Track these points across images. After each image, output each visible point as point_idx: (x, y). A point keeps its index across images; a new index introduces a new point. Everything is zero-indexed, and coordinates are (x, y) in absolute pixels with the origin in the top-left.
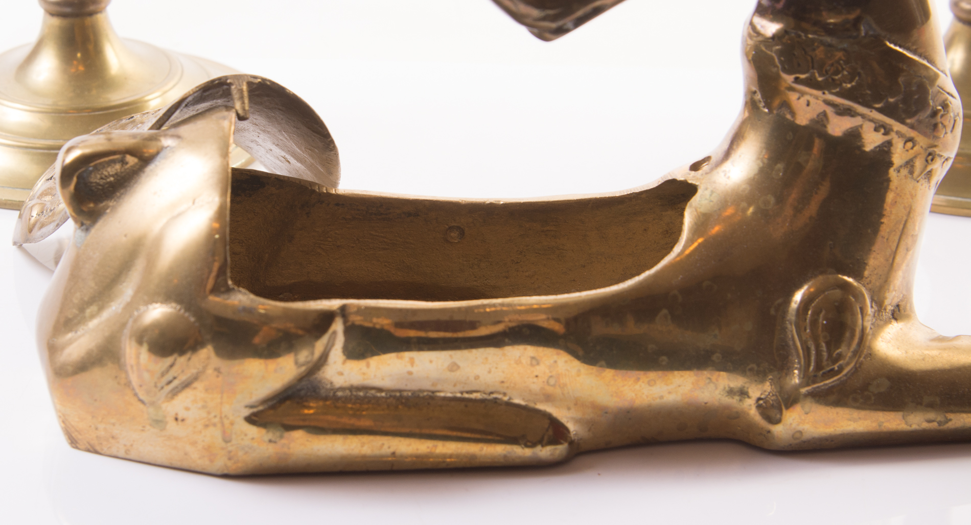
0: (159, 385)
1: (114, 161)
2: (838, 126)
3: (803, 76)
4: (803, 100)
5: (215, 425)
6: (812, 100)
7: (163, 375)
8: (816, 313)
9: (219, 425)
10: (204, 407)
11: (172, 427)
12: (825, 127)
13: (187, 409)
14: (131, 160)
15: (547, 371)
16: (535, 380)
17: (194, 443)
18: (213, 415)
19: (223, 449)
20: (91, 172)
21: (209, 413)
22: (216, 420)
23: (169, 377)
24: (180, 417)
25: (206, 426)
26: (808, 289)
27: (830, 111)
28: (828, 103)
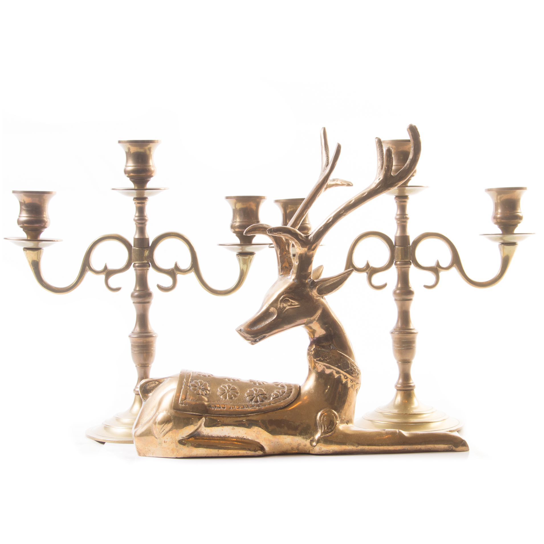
0: (161, 432)
1: (153, 383)
2: (328, 371)
3: (318, 359)
4: (319, 365)
5: (174, 442)
6: (321, 365)
7: (161, 429)
8: (324, 417)
9: (175, 442)
10: (171, 438)
11: (164, 445)
12: (325, 372)
13: (167, 439)
14: (157, 383)
15: (257, 430)
16: (254, 433)
17: (169, 449)
18: (173, 440)
19: (176, 449)
20: (147, 386)
21: (172, 439)
22: (174, 441)
23: (163, 430)
24: (165, 441)
25: (172, 443)
26: (322, 412)
27: (325, 367)
28: (324, 365)
